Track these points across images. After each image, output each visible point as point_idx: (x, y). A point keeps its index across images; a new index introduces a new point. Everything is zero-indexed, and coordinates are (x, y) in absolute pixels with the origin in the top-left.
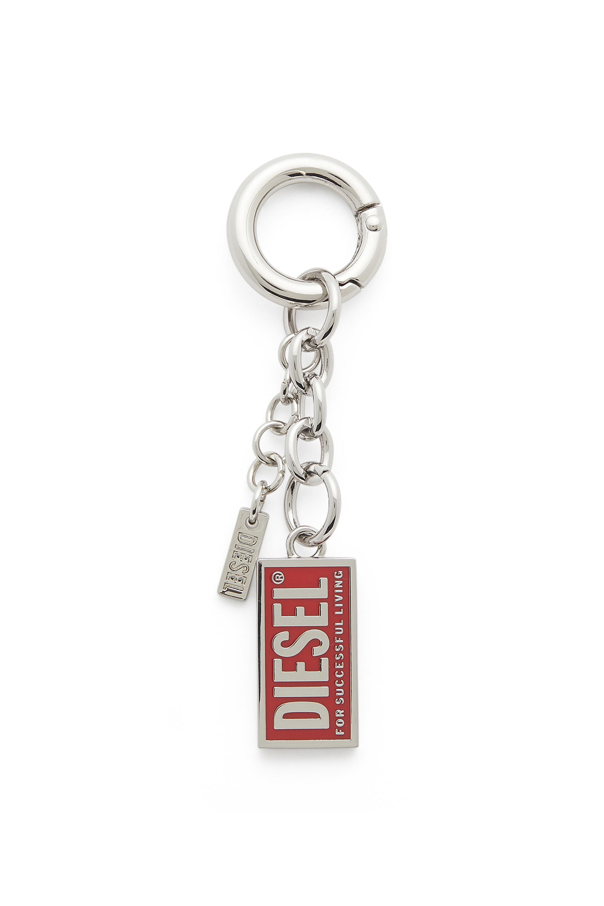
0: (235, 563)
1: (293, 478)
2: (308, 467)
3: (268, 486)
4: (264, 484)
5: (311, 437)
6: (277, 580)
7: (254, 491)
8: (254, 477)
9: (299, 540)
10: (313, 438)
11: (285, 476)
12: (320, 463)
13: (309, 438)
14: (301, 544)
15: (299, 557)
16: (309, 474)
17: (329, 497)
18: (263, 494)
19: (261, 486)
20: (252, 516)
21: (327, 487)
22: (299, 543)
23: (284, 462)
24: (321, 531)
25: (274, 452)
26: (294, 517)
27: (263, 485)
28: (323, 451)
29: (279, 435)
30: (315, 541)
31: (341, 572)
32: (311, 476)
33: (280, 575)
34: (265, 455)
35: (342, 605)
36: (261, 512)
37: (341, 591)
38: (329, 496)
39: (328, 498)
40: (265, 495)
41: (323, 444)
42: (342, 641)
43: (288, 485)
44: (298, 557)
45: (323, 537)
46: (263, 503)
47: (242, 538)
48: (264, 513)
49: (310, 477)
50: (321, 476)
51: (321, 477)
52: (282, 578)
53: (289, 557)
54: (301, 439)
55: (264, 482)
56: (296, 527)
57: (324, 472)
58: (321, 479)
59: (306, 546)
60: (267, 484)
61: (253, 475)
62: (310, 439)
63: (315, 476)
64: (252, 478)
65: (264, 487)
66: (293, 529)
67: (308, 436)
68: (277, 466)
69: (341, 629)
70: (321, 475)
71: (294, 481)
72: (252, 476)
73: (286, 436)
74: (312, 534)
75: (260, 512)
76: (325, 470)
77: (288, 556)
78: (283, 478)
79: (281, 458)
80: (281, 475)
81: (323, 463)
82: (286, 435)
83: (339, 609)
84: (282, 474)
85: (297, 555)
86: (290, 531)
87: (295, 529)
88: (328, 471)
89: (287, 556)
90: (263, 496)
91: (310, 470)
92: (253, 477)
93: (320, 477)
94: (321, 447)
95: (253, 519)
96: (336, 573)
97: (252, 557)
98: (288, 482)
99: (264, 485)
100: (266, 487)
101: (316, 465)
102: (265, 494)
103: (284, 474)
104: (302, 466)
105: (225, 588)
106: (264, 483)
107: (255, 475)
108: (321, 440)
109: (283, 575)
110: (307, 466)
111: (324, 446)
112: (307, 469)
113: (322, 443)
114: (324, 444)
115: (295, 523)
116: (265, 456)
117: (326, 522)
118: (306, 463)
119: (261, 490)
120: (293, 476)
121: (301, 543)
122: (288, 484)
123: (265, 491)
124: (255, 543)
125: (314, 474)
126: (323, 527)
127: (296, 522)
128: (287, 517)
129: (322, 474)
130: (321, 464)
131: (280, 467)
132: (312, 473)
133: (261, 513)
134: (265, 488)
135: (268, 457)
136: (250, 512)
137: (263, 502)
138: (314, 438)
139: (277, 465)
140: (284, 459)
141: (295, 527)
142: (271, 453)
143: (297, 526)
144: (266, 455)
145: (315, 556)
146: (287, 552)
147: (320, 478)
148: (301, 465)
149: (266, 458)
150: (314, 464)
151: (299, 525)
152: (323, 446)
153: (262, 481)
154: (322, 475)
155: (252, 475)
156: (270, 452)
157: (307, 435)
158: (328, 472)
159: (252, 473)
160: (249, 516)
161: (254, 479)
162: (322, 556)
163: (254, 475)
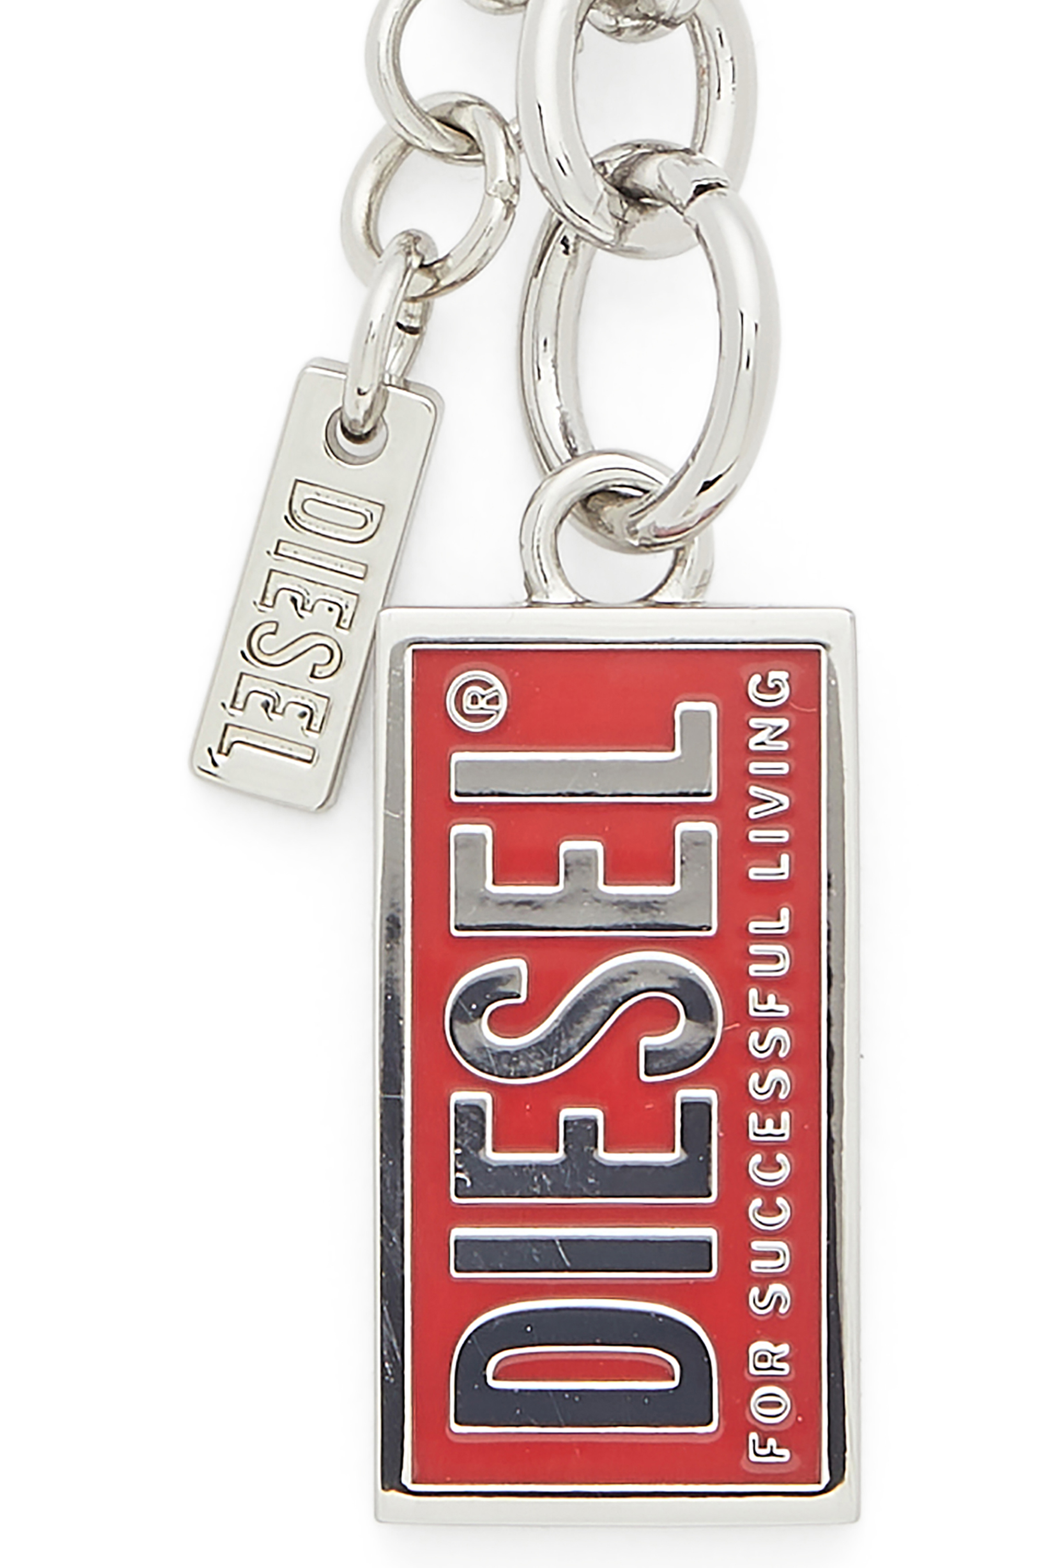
0: (272, 630)
1: (560, 223)
2: (628, 167)
3: (441, 256)
4: (418, 247)
5: (649, 22)
6: (474, 710)
7: (369, 281)
8: (373, 215)
9: (586, 521)
10: (654, 28)
11: (517, 209)
12: (686, 151)
13: (638, 27)
14: (592, 539)
15: (583, 603)
16: (632, 201)
17: (719, 310)
18: (411, 294)
19: (402, 257)
20: (353, 402)
21: (711, 262)
22: (583, 533)
23: (513, 146)
24: (681, 477)
25: (471, 96)
26: (563, 409)
27: (412, 249)
28: (706, 88)
29: (495, 14)
30: (659, 525)
31: (778, 676)
32: (641, 212)
33: (486, 685)
34: (426, 110)
35: (785, 836)
36: (405, 381)
37: (784, 768)
38: (722, 309)
39: (717, 314)
40: (427, 300)
41: (705, 58)
42: (785, 1010)
43: (539, 251)
44: (580, 600)
45: (693, 502)
46: (417, 344)
47: (310, 506)
48: (426, 391)
49: (637, 214)
50: (684, 208)
51: (686, 213)
52: (495, 700)
53: (534, 599)
54: (603, 31)
55: (417, 239)
56: (573, 452)
57: (701, 190)
58: (687, 225)
59: (616, 550)
60: (431, 245)
61: (370, 205)
62: (644, 33)
63: (660, 211)
64: (363, 216)
65: (416, 262)
66: (556, 464)
67: (633, 19)
68: (483, 161)
69: (779, 949)
70: (688, 204)
71: (566, 233)
72: (365, 210)
73: (525, 16)
74: (645, 492)
75: (402, 385)
76: (705, 183)
77: (530, 596)
78: (506, 218)
79: (504, 124)
80: (499, 207)
81: (704, 150)
82: (521, 15)
83: (770, 852)
84: (504, 201)
85: (570, 593)
86: (545, 473)
87: (565, 465)
88: (720, 185)
89: (526, 596)
90: (418, 305)
91: (635, 181)
92: (368, 216)
93: (682, 214)
94: (698, 73)
95: (360, 417)
96: (756, 679)
97: (358, 601)
98: (537, 241)
99: (418, 253)
100: (426, 263)
101: (665, 156)
102: (426, 295)
103: (514, 202)
104: (602, 164)
105: (224, 750)
106: (415, 244)
107: (379, 205)
108: (696, 35)
109: (498, 685)
110: (624, 162)
111: (708, 67)
112: (624, 178)
113: (703, 50)
114: (709, 59)
115: (566, 435)
116: (427, 113)
117: (704, 434)
118: (623, 146)
119: (402, 273)
120: (556, 214)
121: (593, 533)
122: (535, 248)
123: (423, 282)
124: (371, 533)
125: (659, 203)
126: (693, 457)
127: (576, 434)
128: (532, 406)
129: (692, 200)
130: (694, 154)
131: (495, 167)
132: (647, 197)
133: (406, 389)
134: (422, 266)
135: (439, 120)
136: (346, 380)
137: (417, 336)
138: (662, 27)
139: (479, 156)
140: (515, 130)
141: (569, 457)
142: (455, 99)
143: (576, 449)
144: (434, 109)
145: (657, 598)
146: (526, 575)
147: (681, 217)
148: (597, 156)
149: (437, 124)
150: (656, 155)
151: (585, 447)
152: (705, 66)
153: (408, 233)
154: (693, 204)
155: (366, 205)
156: (453, 93)
157: (627, 13)
158: (720, 189)
159: (368, 195)
160: (340, 405)
161: (372, 223)
162: (694, 596)
163: (374, 207)
